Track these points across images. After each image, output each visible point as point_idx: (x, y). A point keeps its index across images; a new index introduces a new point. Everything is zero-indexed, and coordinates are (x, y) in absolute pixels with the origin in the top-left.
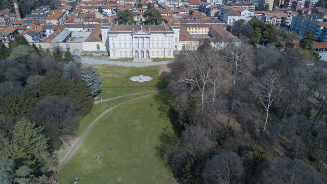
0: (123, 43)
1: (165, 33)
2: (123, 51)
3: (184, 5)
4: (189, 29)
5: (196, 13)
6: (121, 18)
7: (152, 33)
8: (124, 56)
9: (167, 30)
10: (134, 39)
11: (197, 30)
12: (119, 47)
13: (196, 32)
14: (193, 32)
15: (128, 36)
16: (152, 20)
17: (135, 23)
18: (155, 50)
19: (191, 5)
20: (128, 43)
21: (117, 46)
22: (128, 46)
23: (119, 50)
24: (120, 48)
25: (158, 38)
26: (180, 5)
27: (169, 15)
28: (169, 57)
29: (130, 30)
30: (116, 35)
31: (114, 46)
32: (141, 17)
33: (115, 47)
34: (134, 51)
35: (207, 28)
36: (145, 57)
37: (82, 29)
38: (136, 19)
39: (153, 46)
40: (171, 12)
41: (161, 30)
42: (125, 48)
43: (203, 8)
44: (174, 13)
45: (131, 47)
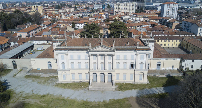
0: (76, 62)
1: (135, 50)
2: (77, 72)
3: (144, 20)
4: (158, 41)
5: (159, 26)
6: (87, 31)
7: (117, 49)
8: (77, 79)
9: (140, 45)
10: (92, 57)
11: (167, 43)
12: (70, 67)
13: (165, 45)
14: (162, 45)
15: (83, 54)
16: (117, 32)
17: (101, 35)
18: (121, 72)
19: (151, 20)
20: (83, 62)
21: (68, 66)
22: (83, 66)
23: (71, 72)
24: (73, 69)
25: (125, 56)
26: (142, 20)
27: (133, 28)
28: (141, 82)
29: (86, 45)
30: (66, 52)
31: (64, 67)
32: (107, 30)
33: (66, 68)
34: (91, 73)
35: (178, 40)
36: (106, 81)
37: (45, 42)
38: (102, 31)
39: (118, 67)
40: (134, 25)
41: (129, 45)
42: (80, 69)
43: (164, 22)
44: (138, 26)
45: (87, 67)
